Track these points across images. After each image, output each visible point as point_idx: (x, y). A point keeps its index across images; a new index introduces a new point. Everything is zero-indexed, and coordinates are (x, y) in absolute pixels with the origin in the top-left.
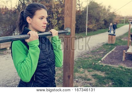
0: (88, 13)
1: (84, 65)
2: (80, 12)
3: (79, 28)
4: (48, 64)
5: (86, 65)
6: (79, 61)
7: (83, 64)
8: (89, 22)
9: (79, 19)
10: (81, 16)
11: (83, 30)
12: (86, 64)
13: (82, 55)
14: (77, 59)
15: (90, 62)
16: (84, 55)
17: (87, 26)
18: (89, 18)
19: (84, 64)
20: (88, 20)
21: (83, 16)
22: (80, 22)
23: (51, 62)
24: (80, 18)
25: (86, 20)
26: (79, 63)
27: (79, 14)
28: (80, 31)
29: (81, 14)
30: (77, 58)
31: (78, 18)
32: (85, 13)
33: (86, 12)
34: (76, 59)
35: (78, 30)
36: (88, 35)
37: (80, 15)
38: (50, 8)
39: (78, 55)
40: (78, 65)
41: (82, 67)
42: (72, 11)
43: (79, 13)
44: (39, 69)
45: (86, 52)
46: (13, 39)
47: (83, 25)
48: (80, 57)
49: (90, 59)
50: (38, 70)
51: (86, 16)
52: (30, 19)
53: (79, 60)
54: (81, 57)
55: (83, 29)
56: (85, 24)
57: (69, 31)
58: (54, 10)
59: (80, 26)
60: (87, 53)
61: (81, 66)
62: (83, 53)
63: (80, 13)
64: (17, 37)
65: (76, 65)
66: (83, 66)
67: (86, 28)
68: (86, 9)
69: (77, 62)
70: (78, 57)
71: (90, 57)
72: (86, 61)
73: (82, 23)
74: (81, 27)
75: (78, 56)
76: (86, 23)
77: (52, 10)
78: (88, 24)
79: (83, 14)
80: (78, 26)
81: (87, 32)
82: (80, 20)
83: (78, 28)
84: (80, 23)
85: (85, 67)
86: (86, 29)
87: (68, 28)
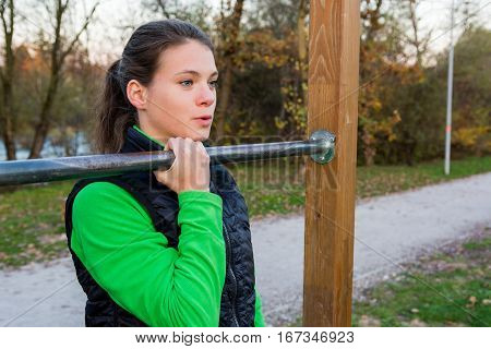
0: (455, 75)
1: (427, 305)
2: (419, 74)
3: (415, 144)
5: (437, 307)
6: (407, 287)
7: (425, 302)
8: (457, 116)
9: (413, 105)
10: (424, 93)
11: (434, 153)
12: (439, 302)
13: (422, 261)
14: (398, 279)
15: (458, 291)
16: (432, 259)
17: (452, 136)
18: (460, 97)
19: (431, 303)
20: (454, 109)
21: (431, 91)
22: (417, 118)
23: (241, 283)
24: (417, 99)
25: (446, 106)
26: (408, 297)
27: (411, 83)
28: (419, 153)
29: (422, 81)
30: (401, 274)
31: (411, 100)
32: (439, 76)
33: (443, 74)
34: (393, 278)
35: (412, 150)
36: (456, 174)
37: (420, 85)
38: (289, 60)
39: (405, 260)
40: (400, 303)
41: (417, 313)
42: (339, 54)
43: (413, 80)
45: (440, 249)
46: (54, 171)
47: (433, 131)
48: (414, 270)
49: (460, 280)
51: (446, 88)
52: (141, 88)
53: (408, 283)
54: (419, 267)
55: (431, 146)
56: (439, 125)
57: (328, 145)
58: (304, 68)
59: (419, 133)
60: (448, 254)
61: (415, 310)
62: (429, 250)
63: (419, 78)
64: (72, 165)
65: (395, 303)
66: (426, 309)
67: (444, 141)
68: (447, 59)
69: (397, 292)
70: (405, 269)
71: (458, 271)
72: (439, 289)
73: (429, 118)
74: (421, 136)
75: (404, 265)
76: (445, 120)
77: (297, 68)
78: (453, 123)
79: (432, 81)
80: (411, 134)
81: (452, 158)
82: (418, 107)
83: (410, 141)
84: (419, 122)
85: (434, 313)
86: (444, 146)
87: (324, 130)
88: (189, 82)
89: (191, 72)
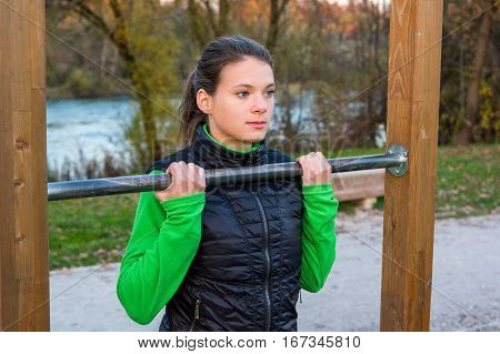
4: (253, 271)
44: (214, 283)
50: (213, 286)
52: (207, 96)
57: (402, 159)
87: (399, 144)
88: (245, 93)
89: (246, 86)
